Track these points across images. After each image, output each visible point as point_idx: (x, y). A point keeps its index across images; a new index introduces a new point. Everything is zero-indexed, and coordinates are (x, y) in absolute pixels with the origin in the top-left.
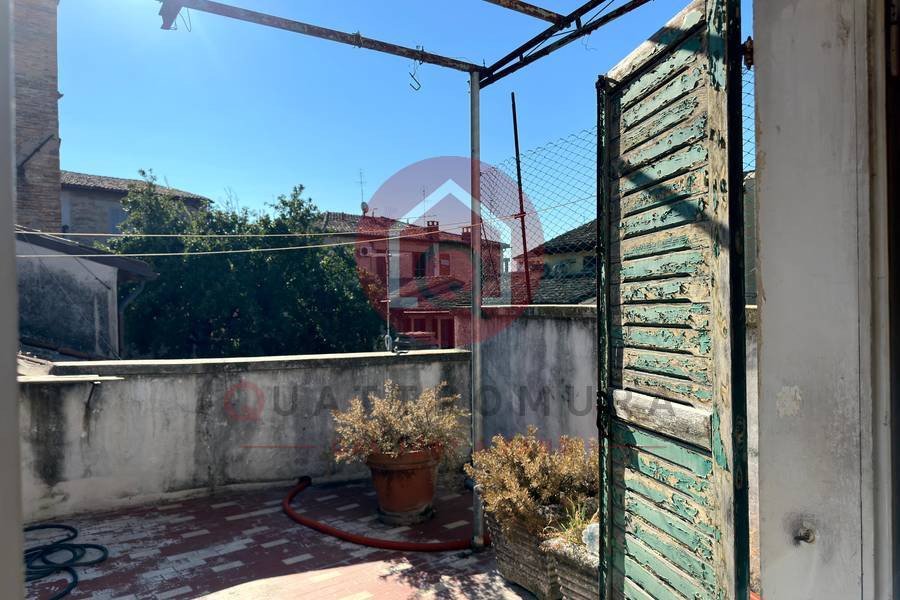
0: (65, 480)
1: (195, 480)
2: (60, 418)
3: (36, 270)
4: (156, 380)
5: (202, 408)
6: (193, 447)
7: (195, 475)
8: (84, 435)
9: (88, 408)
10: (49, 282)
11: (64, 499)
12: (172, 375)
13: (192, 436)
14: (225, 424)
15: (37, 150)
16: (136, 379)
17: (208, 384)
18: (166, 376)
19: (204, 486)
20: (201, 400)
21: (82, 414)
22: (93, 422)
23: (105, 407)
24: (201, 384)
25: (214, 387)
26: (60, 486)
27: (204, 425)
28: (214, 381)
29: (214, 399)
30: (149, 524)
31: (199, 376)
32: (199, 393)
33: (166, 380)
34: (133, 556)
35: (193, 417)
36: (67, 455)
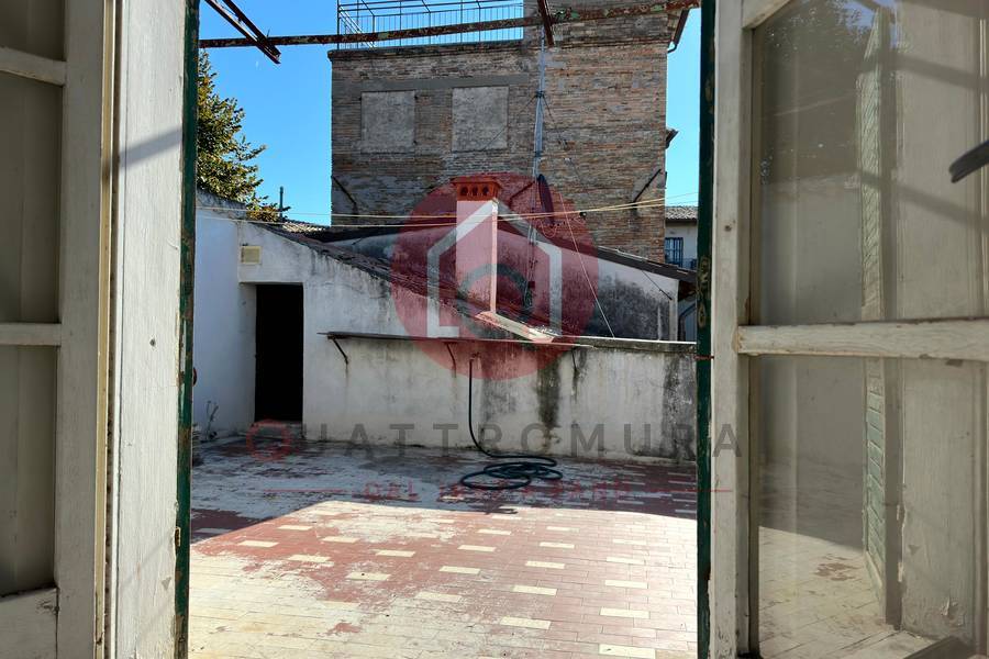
2: (557, 377)
3: (613, 283)
4: (629, 355)
5: (670, 384)
6: (660, 418)
8: (573, 393)
9: (576, 372)
12: (644, 351)
13: (660, 409)
14: (690, 402)
15: (647, 185)
16: (612, 352)
17: (675, 363)
18: (638, 351)
20: (669, 377)
21: (572, 375)
22: (579, 383)
23: (588, 373)
24: (669, 363)
25: (681, 367)
27: (671, 401)
28: (681, 362)
29: (680, 378)
31: (667, 354)
32: (667, 371)
33: (638, 355)
34: (575, 483)
35: (661, 391)
36: (561, 408)
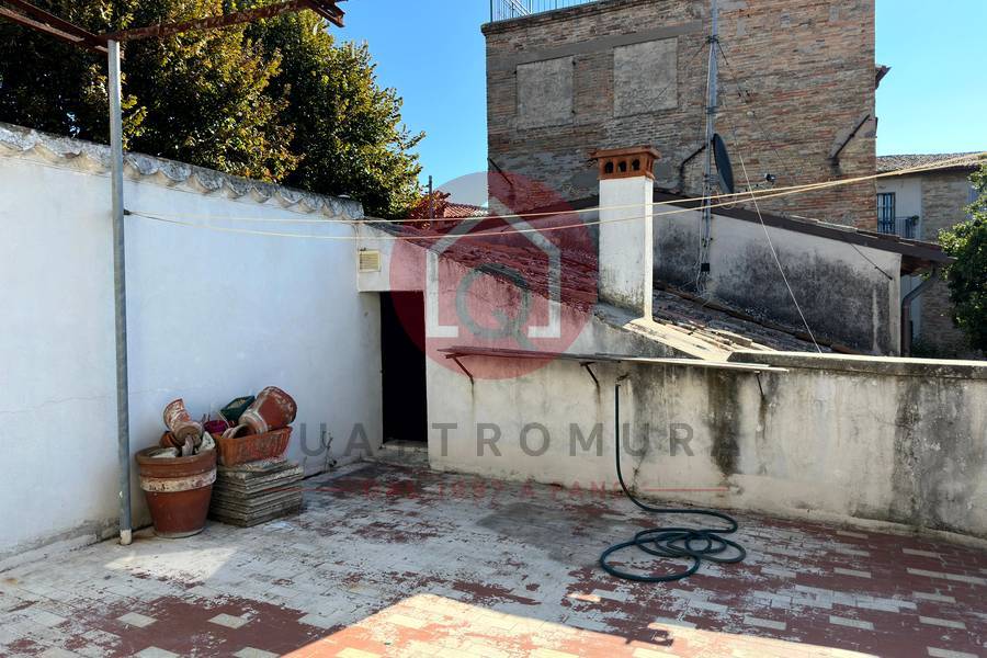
0: (740, 473)
1: (891, 511)
2: (736, 407)
3: (812, 261)
4: (842, 378)
5: (905, 421)
6: (890, 468)
7: (891, 505)
8: (759, 428)
9: (764, 400)
10: (825, 273)
11: (739, 492)
12: (865, 373)
13: (890, 454)
14: (938, 448)
15: (852, 136)
16: (817, 374)
17: (914, 391)
18: (856, 374)
19: (905, 522)
20: (904, 410)
21: (758, 406)
22: (768, 416)
23: (782, 402)
24: (904, 391)
25: (922, 397)
26: (734, 478)
27: (907, 444)
28: (922, 389)
29: (922, 412)
30: (811, 544)
31: (900, 378)
32: (901, 401)
33: (856, 379)
34: (764, 570)
35: (891, 431)
36: (742, 452)
